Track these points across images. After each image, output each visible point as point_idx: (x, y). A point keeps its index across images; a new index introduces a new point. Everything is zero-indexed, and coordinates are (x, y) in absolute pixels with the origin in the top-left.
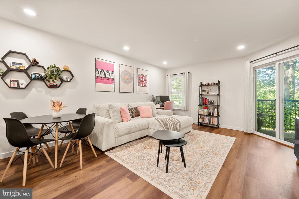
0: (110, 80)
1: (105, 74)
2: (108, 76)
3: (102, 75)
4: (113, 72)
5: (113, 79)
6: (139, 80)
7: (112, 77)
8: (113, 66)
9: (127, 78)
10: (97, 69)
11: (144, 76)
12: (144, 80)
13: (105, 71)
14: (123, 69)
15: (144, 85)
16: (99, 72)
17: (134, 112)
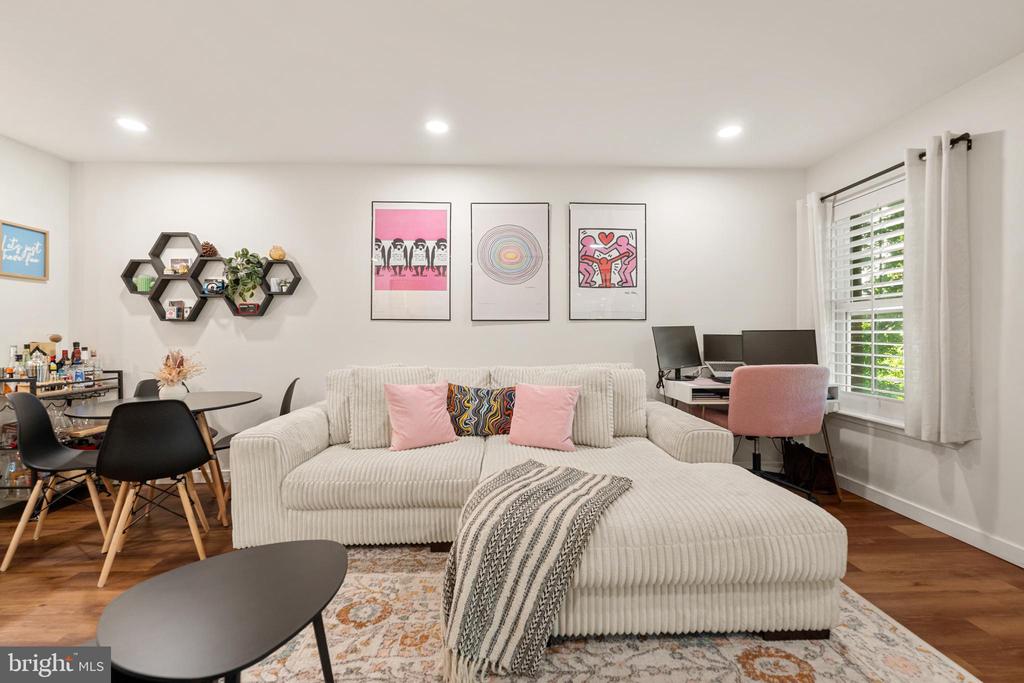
0: (431, 275)
1: (408, 255)
2: (419, 259)
3: (398, 258)
4: (441, 242)
5: (441, 271)
6: (585, 257)
7: (437, 262)
8: (443, 218)
9: (510, 256)
10: (378, 240)
11: (617, 234)
12: (615, 254)
13: (409, 244)
14: (489, 219)
15: (615, 278)
16: (383, 250)
17: (490, 409)
